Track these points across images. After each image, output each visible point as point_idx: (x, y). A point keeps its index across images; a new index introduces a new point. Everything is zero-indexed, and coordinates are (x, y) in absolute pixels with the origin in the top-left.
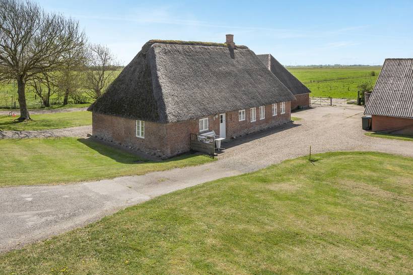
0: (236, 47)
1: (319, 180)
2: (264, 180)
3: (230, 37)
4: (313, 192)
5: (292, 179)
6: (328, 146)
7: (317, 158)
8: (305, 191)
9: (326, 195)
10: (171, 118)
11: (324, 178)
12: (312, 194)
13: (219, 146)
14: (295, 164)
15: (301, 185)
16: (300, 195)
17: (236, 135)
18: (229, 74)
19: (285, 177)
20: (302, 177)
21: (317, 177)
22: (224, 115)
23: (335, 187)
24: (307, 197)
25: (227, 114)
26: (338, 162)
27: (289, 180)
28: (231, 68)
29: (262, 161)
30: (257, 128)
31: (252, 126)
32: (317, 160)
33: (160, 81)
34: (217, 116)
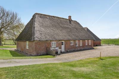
0: (72, 21)
1: (105, 67)
2: (72, 66)
3: (70, 17)
4: (102, 73)
5: (89, 66)
6: (109, 55)
7: (104, 58)
8: (96, 72)
9: (111, 76)
10: (36, 39)
11: (108, 66)
12: (101, 74)
13: (59, 53)
14: (92, 60)
15: (94, 69)
16: (92, 75)
17: (69, 50)
18: (68, 28)
19: (85, 65)
20: (95, 65)
21: (104, 66)
22: (64, 42)
23: (116, 71)
24: (97, 76)
25: (65, 41)
26: (115, 60)
27: (87, 66)
28: (69, 26)
29: (76, 58)
30: (79, 49)
31: (77, 48)
32: (104, 59)
33: (35, 26)
34: (60, 42)
